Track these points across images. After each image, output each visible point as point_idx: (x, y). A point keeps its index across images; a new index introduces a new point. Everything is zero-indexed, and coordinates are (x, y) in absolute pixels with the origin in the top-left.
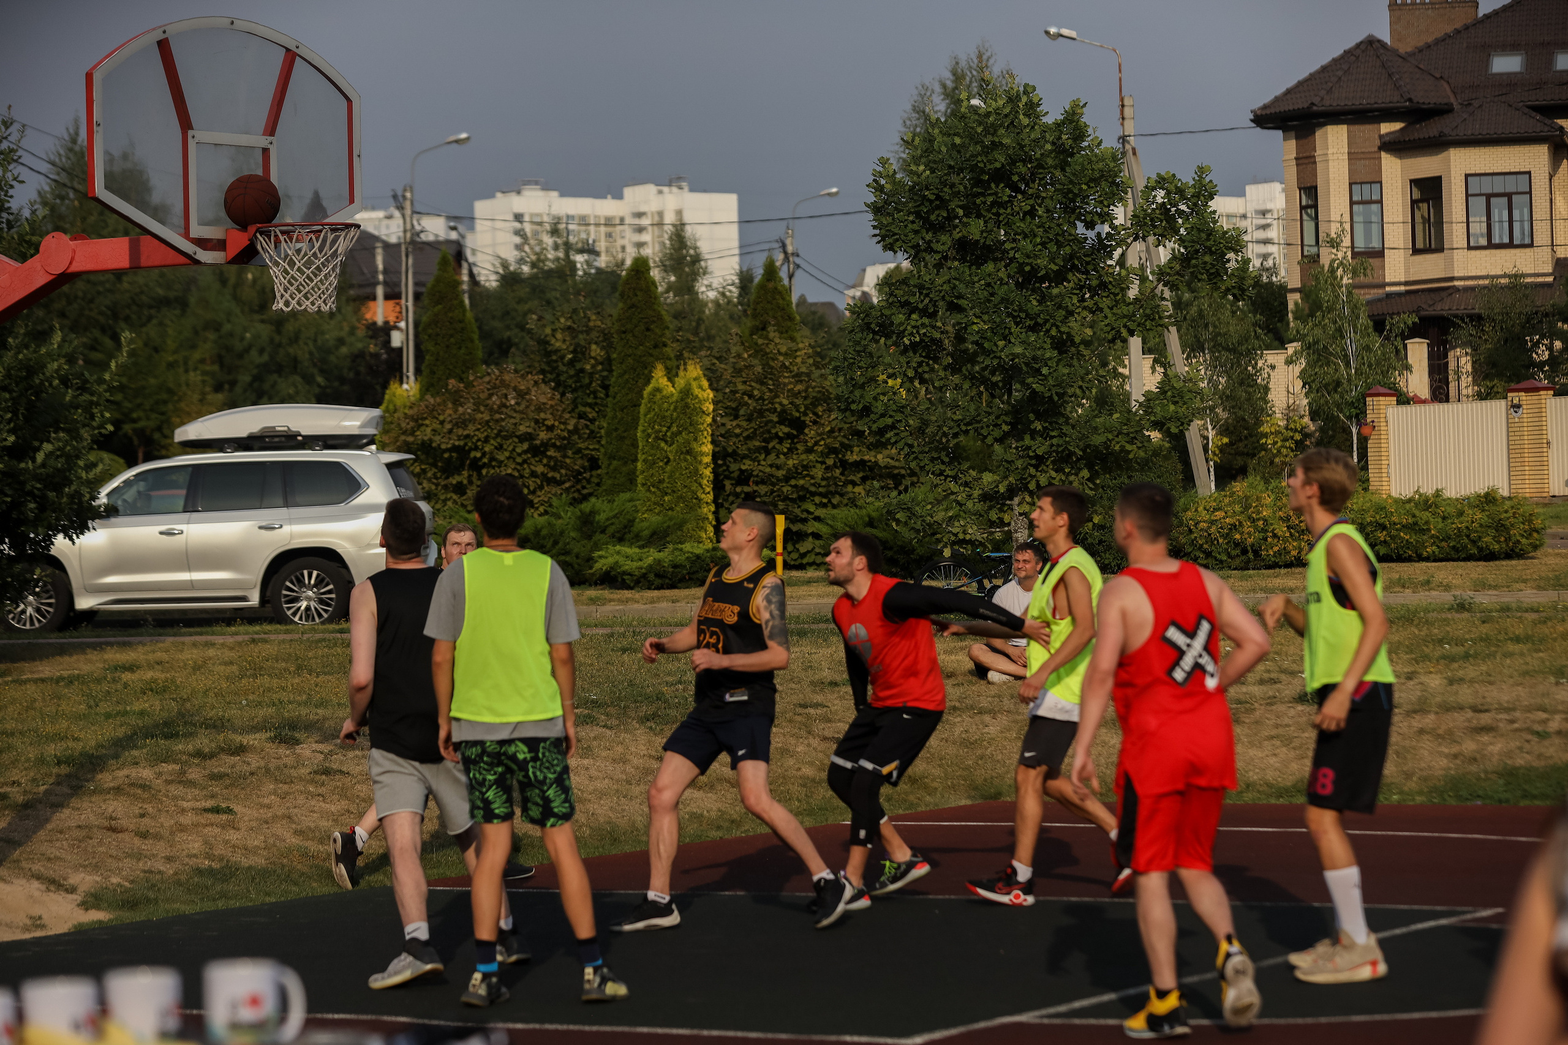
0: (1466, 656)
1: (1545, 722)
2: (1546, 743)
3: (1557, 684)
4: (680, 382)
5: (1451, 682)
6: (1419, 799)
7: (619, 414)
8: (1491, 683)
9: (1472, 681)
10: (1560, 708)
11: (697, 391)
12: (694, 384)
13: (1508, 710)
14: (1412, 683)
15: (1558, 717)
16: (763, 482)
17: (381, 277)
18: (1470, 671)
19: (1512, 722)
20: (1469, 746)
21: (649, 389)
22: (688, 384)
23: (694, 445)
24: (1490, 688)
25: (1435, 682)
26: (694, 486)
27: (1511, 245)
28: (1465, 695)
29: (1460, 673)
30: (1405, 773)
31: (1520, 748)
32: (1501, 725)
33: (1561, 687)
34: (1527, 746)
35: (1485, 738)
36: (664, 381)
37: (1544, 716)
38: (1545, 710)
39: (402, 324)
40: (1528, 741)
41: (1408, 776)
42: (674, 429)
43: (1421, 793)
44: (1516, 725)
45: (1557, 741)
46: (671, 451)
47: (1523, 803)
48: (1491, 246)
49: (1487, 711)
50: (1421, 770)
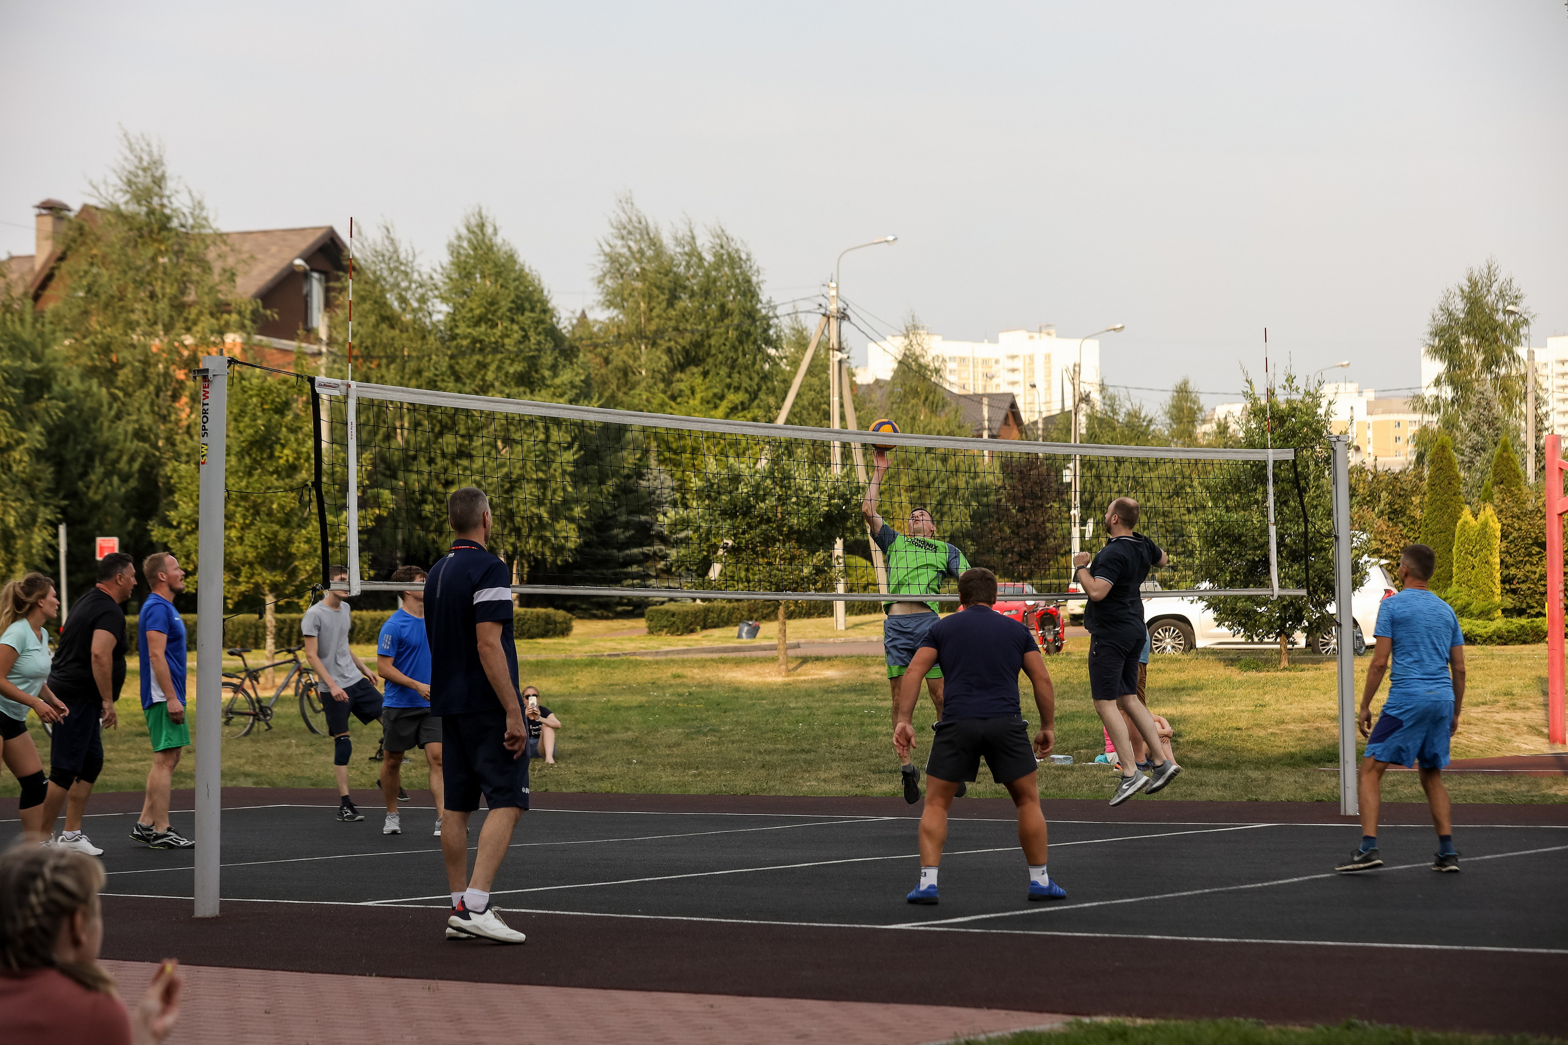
4: (1481, 517)
7: (1430, 538)
11: (1492, 524)
12: (1490, 520)
16: (1523, 582)
17: (986, 424)
21: (1460, 522)
22: (1487, 519)
23: (1490, 558)
26: (1490, 584)
36: (1470, 518)
39: (1071, 465)
42: (1478, 547)
46: (1476, 561)
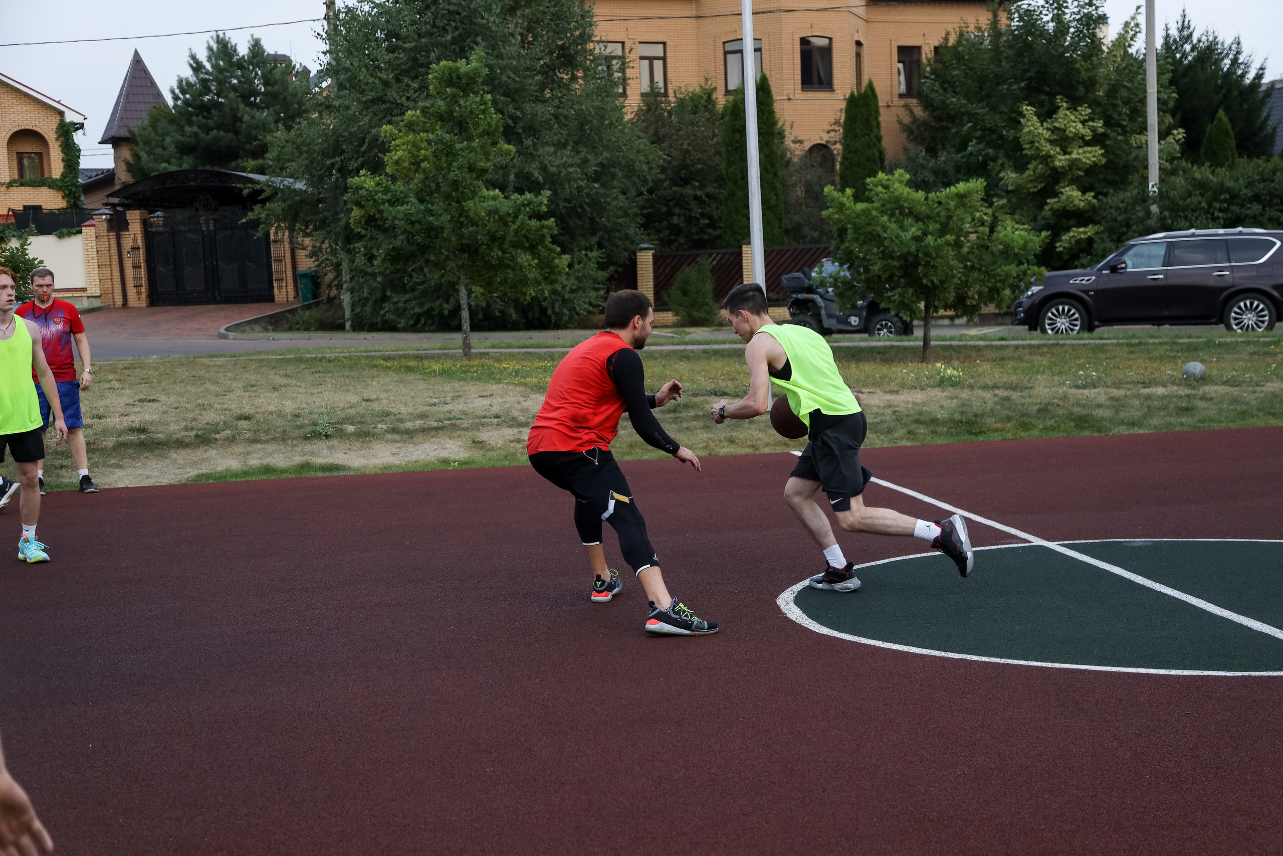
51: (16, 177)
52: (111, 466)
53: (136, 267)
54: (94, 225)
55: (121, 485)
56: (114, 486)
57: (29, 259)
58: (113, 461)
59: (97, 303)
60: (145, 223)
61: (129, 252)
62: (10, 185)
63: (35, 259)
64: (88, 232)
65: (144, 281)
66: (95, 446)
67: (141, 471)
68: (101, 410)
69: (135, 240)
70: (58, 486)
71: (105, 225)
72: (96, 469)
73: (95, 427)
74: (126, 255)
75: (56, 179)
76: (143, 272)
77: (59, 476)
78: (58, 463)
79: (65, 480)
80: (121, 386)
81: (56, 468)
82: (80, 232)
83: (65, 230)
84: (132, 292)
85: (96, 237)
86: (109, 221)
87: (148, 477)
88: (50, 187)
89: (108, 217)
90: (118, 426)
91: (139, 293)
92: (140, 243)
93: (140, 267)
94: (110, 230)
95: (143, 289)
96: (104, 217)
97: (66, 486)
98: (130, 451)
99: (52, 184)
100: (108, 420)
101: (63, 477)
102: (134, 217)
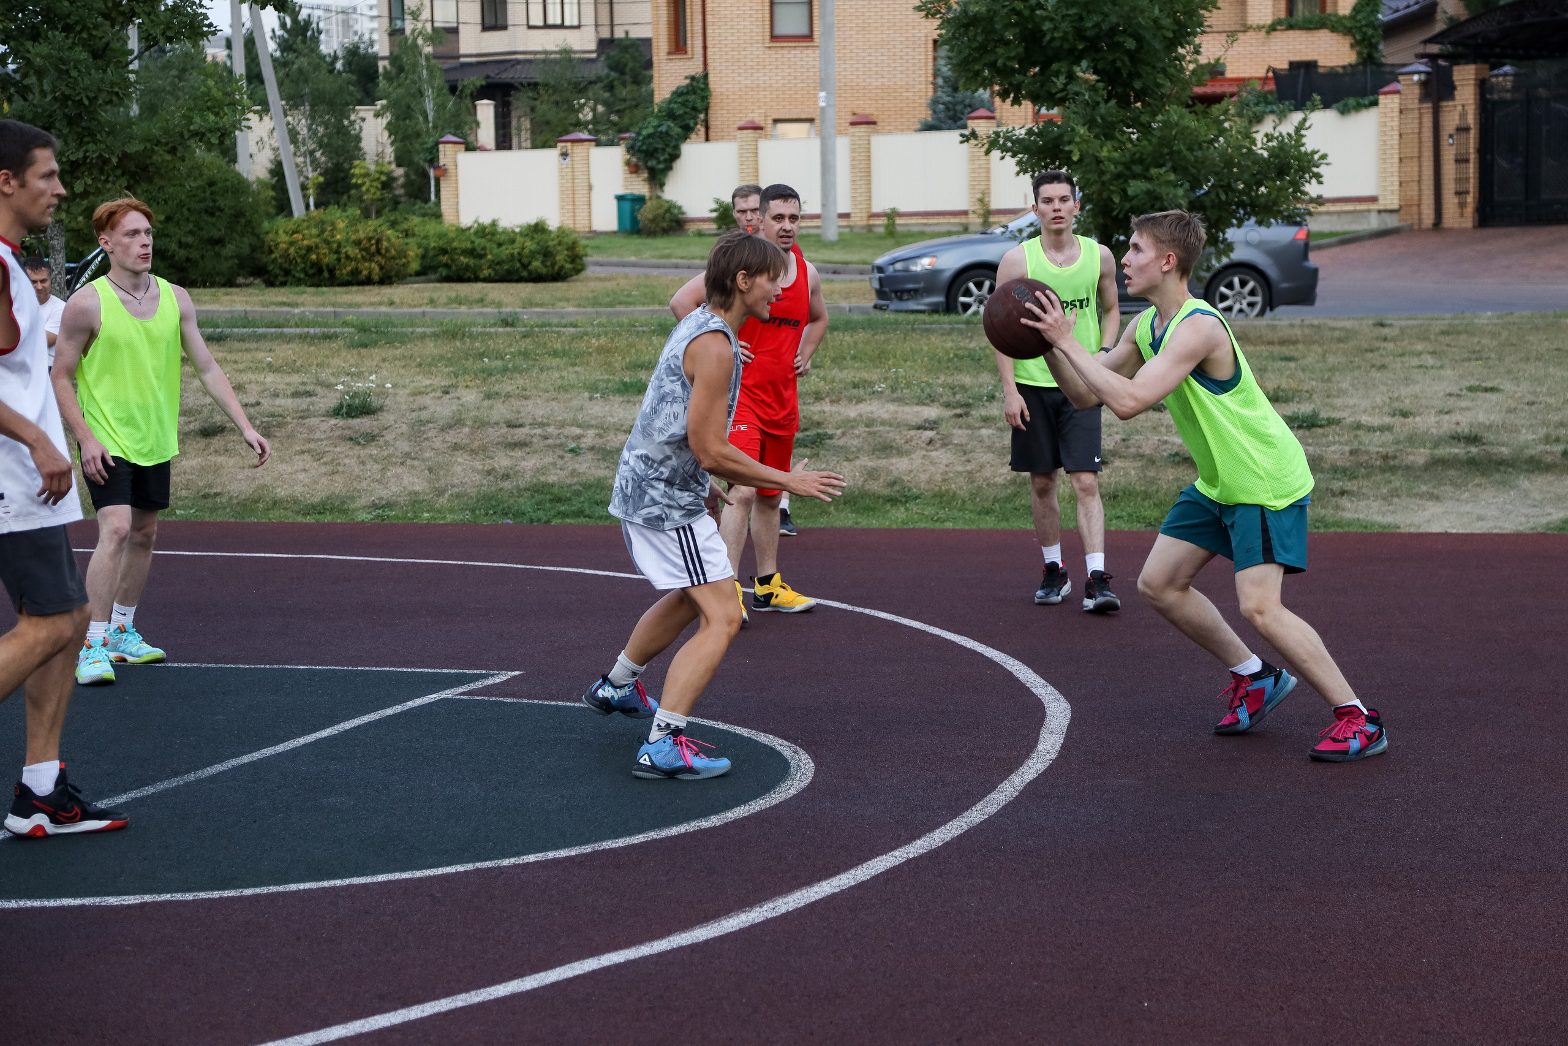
0: (505, 370)
1: (579, 437)
2: (580, 459)
3: (591, 399)
5: (488, 396)
6: (450, 518)
8: (526, 398)
9: (508, 396)
10: (593, 422)
13: (542, 425)
14: (448, 396)
15: (591, 432)
18: (507, 386)
19: (546, 438)
20: (502, 461)
24: (525, 403)
25: (470, 396)
27: (562, 26)
28: (500, 411)
29: (496, 388)
30: (436, 489)
31: (554, 464)
32: (534, 440)
33: (595, 402)
34: (560, 462)
35: (518, 453)
37: (578, 431)
38: (579, 426)
40: (562, 458)
41: (440, 493)
43: (451, 511)
44: (550, 441)
45: (590, 456)
47: (555, 522)
48: (546, 26)
49: (521, 426)
50: (453, 486)
51: (1282, 15)
52: (1421, 496)
53: (1461, 160)
54: (1398, 92)
55: (1436, 528)
56: (1425, 529)
57: (1306, 153)
58: (1424, 488)
59: (1392, 222)
60: (1483, 86)
61: (1451, 136)
62: (1272, 28)
63: (1314, 152)
64: (1389, 103)
65: (1472, 185)
66: (1397, 462)
67: (1468, 508)
68: (1407, 401)
69: (1463, 115)
70: (1336, 524)
71: (1416, 91)
72: (1396, 500)
73: (1397, 429)
74: (1446, 141)
75: (1344, 17)
76: (1472, 169)
77: (1337, 507)
78: (1337, 485)
79: (1348, 515)
80: (1438, 364)
81: (1334, 495)
82: (1375, 103)
83: (1352, 101)
84: (1450, 201)
85: (1401, 112)
86: (1423, 84)
87: (1480, 518)
88: (1333, 29)
89: (1423, 77)
90: (1434, 431)
91: (1462, 205)
92: (1471, 120)
93: (1467, 161)
94: (1423, 99)
95: (1470, 199)
96: (1416, 77)
97: (1350, 523)
98: (1452, 473)
99: (1335, 25)
100: (1418, 419)
101: (1344, 509)
102: (1465, 77)
